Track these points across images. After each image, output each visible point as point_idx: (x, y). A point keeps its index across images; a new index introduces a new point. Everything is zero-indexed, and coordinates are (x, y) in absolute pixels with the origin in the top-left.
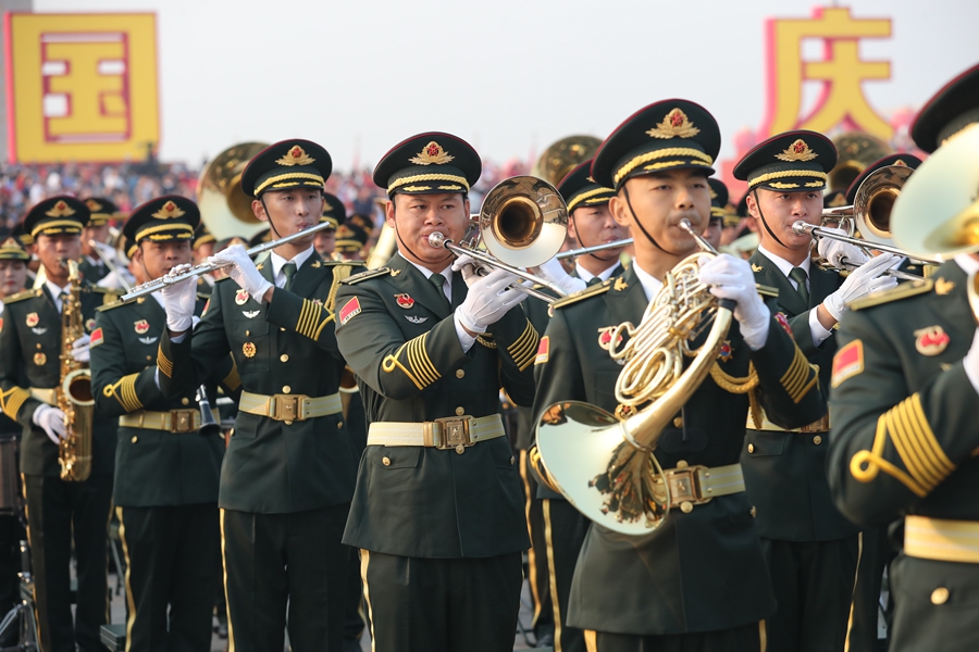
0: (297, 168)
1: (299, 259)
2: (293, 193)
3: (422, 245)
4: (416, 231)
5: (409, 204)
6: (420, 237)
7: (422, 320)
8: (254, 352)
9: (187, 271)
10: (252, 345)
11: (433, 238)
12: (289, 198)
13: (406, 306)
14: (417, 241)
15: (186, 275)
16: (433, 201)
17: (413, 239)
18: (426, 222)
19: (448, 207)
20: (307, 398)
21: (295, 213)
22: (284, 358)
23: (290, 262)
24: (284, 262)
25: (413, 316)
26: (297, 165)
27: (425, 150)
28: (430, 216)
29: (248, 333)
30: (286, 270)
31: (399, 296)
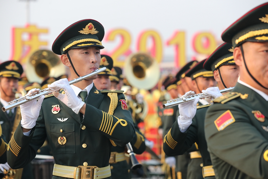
0: (90, 36)
1: (88, 89)
2: (89, 50)
8: (65, 142)
9: (38, 93)
10: (65, 138)
12: (86, 53)
15: (37, 95)
20: (97, 168)
21: (89, 62)
22: (84, 146)
23: (83, 90)
24: (80, 90)
26: (90, 34)
29: (61, 130)
30: (81, 95)
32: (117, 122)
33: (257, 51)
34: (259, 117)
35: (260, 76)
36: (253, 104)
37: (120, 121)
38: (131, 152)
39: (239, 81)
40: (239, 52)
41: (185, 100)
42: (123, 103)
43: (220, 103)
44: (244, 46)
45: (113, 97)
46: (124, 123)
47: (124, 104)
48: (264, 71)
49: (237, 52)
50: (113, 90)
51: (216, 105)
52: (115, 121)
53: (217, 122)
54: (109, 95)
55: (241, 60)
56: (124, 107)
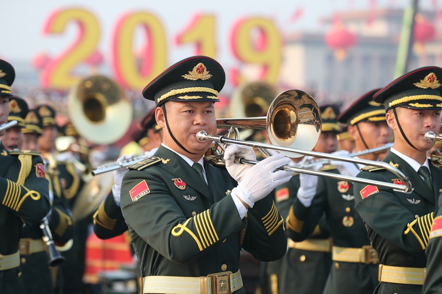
3: (192, 140)
4: (187, 130)
5: (181, 109)
6: (190, 134)
7: (193, 198)
11: (199, 135)
13: (181, 187)
14: (187, 137)
16: (200, 107)
17: (184, 136)
18: (195, 123)
19: (208, 112)
25: (187, 195)
27: (195, 69)
28: (198, 119)
31: (175, 179)
32: (27, 195)
33: (180, 112)
34: (179, 184)
35: (183, 140)
36: (175, 170)
37: (30, 193)
38: (50, 240)
39: (163, 144)
40: (161, 111)
41: (122, 166)
42: (38, 169)
43: (136, 169)
44: (167, 105)
45: (26, 161)
46: (35, 195)
47: (40, 169)
48: (188, 134)
49: (159, 111)
50: (26, 151)
51: (132, 172)
52: (24, 192)
53: (131, 192)
54: (20, 158)
55: (163, 121)
56: (40, 173)
